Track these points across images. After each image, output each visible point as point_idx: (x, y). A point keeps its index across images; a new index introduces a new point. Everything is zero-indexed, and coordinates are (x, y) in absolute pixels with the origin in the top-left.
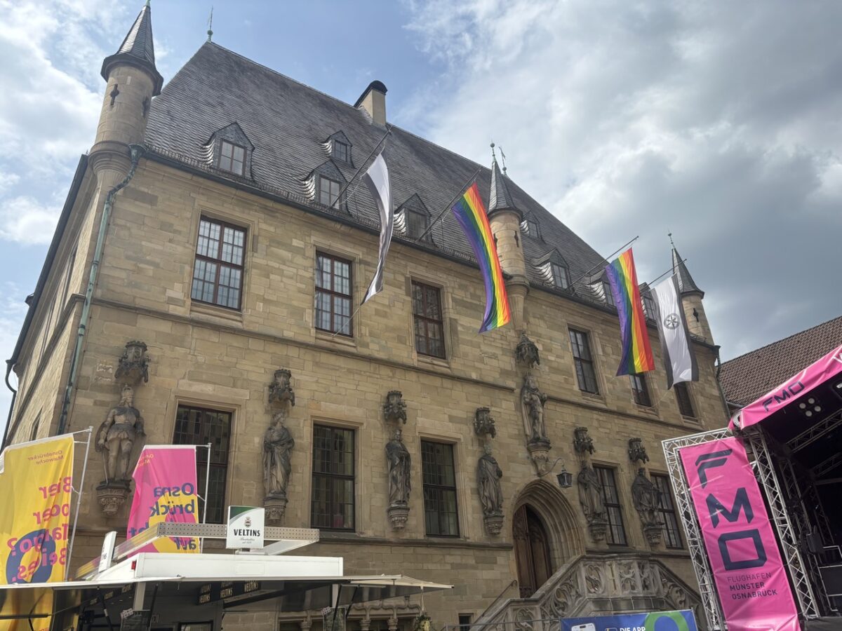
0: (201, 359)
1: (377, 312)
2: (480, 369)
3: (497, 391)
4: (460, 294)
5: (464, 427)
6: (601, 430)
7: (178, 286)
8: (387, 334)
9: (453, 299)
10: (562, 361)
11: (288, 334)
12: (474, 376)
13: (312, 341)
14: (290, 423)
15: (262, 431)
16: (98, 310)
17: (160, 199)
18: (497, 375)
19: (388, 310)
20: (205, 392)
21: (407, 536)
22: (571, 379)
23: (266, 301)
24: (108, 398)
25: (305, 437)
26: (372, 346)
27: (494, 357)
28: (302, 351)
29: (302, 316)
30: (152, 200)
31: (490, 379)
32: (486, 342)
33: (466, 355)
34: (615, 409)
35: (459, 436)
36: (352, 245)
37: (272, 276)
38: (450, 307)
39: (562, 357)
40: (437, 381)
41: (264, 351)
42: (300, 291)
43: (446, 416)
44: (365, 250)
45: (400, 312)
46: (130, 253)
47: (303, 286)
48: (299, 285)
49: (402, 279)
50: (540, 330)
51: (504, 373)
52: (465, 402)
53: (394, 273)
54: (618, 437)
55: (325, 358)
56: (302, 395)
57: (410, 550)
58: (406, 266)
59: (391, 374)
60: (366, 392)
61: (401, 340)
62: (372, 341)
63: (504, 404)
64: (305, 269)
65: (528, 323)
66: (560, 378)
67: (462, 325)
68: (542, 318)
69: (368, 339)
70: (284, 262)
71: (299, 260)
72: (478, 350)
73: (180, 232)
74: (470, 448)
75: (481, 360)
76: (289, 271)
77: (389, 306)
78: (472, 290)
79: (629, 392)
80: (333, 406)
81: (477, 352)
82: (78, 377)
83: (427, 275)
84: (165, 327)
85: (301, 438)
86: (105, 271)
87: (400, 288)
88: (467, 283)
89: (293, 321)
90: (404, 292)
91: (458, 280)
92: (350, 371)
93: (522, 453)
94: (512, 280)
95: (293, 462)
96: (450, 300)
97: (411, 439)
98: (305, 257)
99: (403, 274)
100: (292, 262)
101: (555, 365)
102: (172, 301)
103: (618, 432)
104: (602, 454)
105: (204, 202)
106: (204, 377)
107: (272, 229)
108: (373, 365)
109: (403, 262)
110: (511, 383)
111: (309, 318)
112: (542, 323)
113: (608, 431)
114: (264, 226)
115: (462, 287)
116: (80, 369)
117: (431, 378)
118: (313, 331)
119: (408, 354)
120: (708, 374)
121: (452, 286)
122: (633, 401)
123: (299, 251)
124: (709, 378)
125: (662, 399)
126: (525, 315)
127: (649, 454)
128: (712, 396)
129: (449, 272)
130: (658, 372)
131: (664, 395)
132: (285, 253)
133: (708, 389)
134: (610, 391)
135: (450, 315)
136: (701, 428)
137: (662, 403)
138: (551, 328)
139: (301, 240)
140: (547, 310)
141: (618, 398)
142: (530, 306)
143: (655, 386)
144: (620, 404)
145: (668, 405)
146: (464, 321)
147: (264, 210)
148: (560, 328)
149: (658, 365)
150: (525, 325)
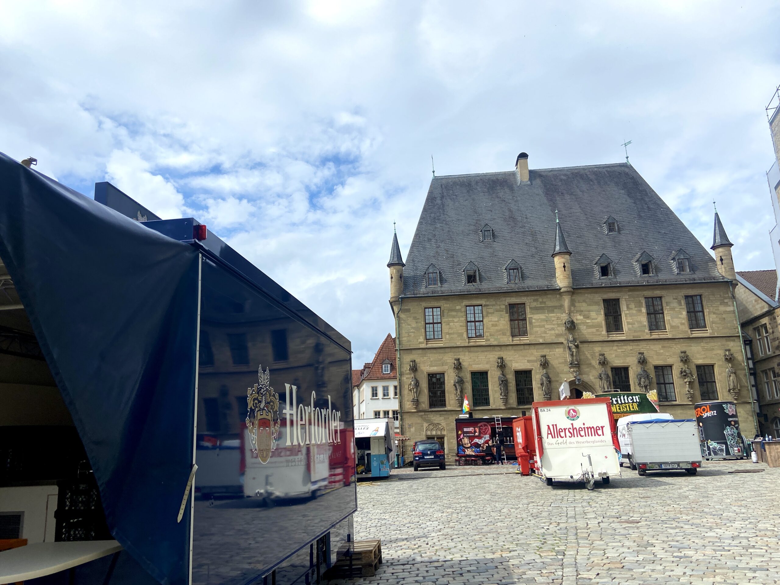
0: (432, 359)
1: (493, 325)
2: (545, 337)
3: (553, 345)
4: (534, 304)
5: (535, 364)
6: (618, 350)
7: (421, 337)
8: (497, 333)
9: (530, 308)
10: (596, 321)
11: (459, 344)
12: (541, 341)
13: (467, 345)
14: (461, 375)
15: (454, 379)
16: (402, 351)
17: (411, 309)
18: (554, 337)
19: (498, 323)
20: (434, 369)
21: (509, 406)
22: (601, 329)
23: (449, 334)
24: (409, 376)
25: (468, 378)
26: (492, 340)
27: (553, 329)
28: (464, 349)
29: (462, 335)
30: (408, 310)
31: (549, 341)
32: (548, 323)
33: (537, 332)
34: (632, 338)
35: (532, 368)
36: (480, 300)
37: (451, 324)
38: (528, 312)
39: (596, 319)
40: (522, 347)
41: (451, 352)
42: (461, 326)
43: (526, 361)
44: (486, 300)
45: (503, 322)
46: (406, 331)
47: (462, 324)
48: (460, 324)
49: (504, 307)
50: (582, 309)
51: (558, 336)
52: (536, 354)
53: (500, 306)
54: (631, 352)
55: (472, 349)
56: (465, 364)
57: (511, 411)
58: (505, 300)
59: (500, 349)
60: (489, 358)
61: (504, 334)
62: (491, 338)
63: (557, 350)
64: (462, 317)
65: (575, 306)
66: (594, 330)
67: (534, 319)
68: (584, 301)
69: (489, 338)
70: (454, 317)
71: (460, 314)
72: (543, 328)
73: (418, 319)
74: (538, 371)
75: (545, 333)
76: (456, 320)
77: (498, 321)
78: (540, 300)
79: (645, 326)
80: (477, 366)
81: (543, 329)
82: (401, 372)
83: (517, 301)
84: (420, 351)
85: (466, 378)
86: (401, 339)
87: (503, 311)
88: (538, 297)
89: (459, 338)
90: (505, 313)
91: (533, 298)
92: (482, 351)
93: (566, 368)
94: (562, 290)
95: (464, 387)
96: (528, 309)
97: (510, 372)
98: (461, 312)
99: (504, 305)
100: (457, 316)
101: (589, 324)
102: (420, 343)
103: (631, 350)
104: (618, 362)
105: (424, 304)
106: (433, 365)
107: (448, 305)
108: (492, 347)
109: (504, 299)
110: (562, 340)
111: (465, 336)
112: (584, 304)
113: (624, 350)
114: (445, 305)
115: (536, 300)
116: (401, 370)
117: (519, 346)
118: (467, 340)
119: (507, 339)
120: (725, 298)
121: (529, 302)
122: (647, 331)
123: (459, 310)
124: (726, 301)
125: (674, 324)
126: (572, 303)
127: (655, 357)
128: (726, 312)
129: (527, 296)
130: (673, 309)
131: (676, 322)
132: (454, 313)
133: (722, 308)
134: (629, 329)
135: (529, 316)
136: (707, 335)
137: (672, 327)
138: (590, 305)
139: (459, 306)
140: (588, 296)
141: (635, 331)
142: (577, 297)
143: (669, 318)
144: (636, 334)
145: (678, 327)
146: (536, 317)
147: (445, 299)
148: (597, 303)
149: (675, 304)
150: (573, 308)
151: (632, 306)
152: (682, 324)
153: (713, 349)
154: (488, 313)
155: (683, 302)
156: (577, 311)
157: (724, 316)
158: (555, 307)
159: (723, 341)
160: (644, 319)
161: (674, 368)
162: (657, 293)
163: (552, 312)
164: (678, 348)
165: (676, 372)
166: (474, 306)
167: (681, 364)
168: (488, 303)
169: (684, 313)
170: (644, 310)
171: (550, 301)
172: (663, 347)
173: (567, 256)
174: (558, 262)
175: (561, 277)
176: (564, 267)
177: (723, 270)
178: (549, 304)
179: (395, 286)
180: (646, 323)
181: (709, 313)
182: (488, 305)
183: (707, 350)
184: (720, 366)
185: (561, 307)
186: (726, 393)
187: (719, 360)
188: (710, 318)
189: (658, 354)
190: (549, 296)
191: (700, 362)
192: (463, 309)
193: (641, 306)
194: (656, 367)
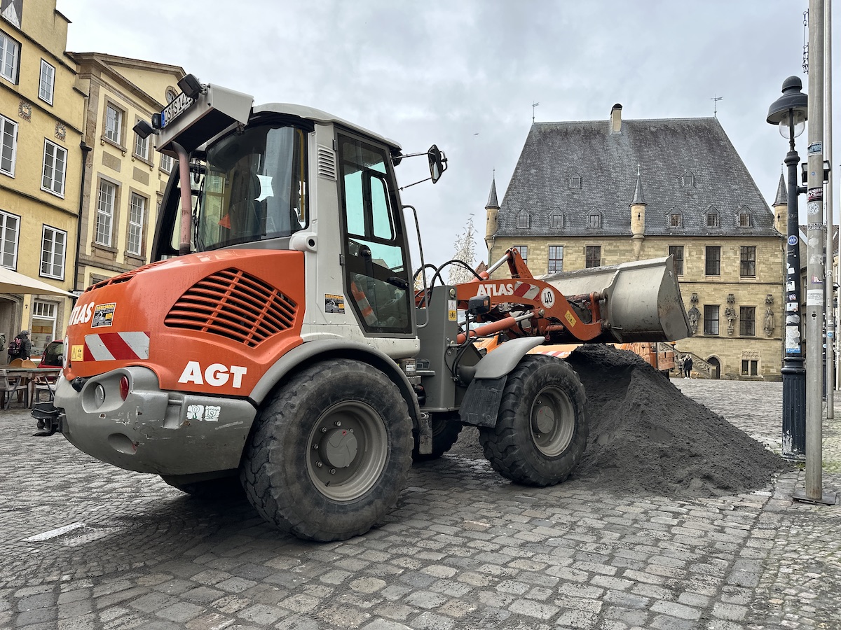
4: (608, 248)
9: (605, 251)
19: (575, 262)
29: (544, 271)
30: (500, 248)
34: (689, 280)
36: (562, 242)
37: (535, 261)
38: (603, 254)
44: (567, 242)
45: (580, 261)
48: (543, 261)
49: (582, 248)
50: (650, 253)
53: (579, 247)
64: (545, 255)
65: (643, 251)
67: (607, 260)
68: (653, 247)
70: (538, 255)
71: (543, 253)
76: (540, 257)
77: (575, 260)
78: (615, 244)
79: (702, 271)
83: (594, 244)
87: (581, 252)
88: (613, 241)
89: (541, 273)
91: (608, 242)
94: (633, 237)
96: (603, 251)
98: (545, 251)
100: (541, 254)
102: (508, 275)
103: (687, 291)
105: (514, 243)
107: (534, 245)
109: (583, 242)
112: (652, 250)
114: (532, 245)
115: (610, 244)
120: (776, 251)
121: (605, 245)
122: (703, 275)
123: (543, 250)
124: (776, 253)
125: (727, 271)
126: (642, 248)
127: (706, 298)
128: (774, 263)
129: (603, 240)
130: (729, 258)
131: (729, 270)
132: (538, 252)
133: (772, 259)
134: (688, 273)
135: (603, 256)
136: (755, 281)
137: (725, 273)
138: (657, 250)
139: (544, 245)
140: (657, 243)
141: (693, 275)
142: (647, 244)
143: (724, 265)
144: (693, 278)
145: (731, 274)
146: (609, 258)
147: (531, 240)
148: (663, 250)
149: (731, 254)
150: (642, 253)
151: (694, 253)
152: (734, 271)
153: (757, 294)
154: (567, 253)
155: (738, 253)
156: (645, 256)
157: (772, 266)
158: (627, 251)
159: (768, 287)
160: (702, 266)
161: (721, 307)
162: (717, 243)
163: (624, 255)
164: (727, 291)
165: (722, 311)
166: (556, 246)
167: (727, 305)
168: (568, 245)
169: (738, 262)
170: (703, 257)
171: (622, 245)
172: (715, 289)
173: (643, 207)
174: (635, 211)
175: (636, 225)
176: (639, 216)
177: (779, 226)
178: (622, 248)
179: (490, 226)
180: (704, 269)
181: (760, 263)
182: (568, 247)
183: (752, 294)
184: (760, 308)
185: (632, 250)
186: (761, 331)
187: (761, 303)
188: (759, 267)
189: (709, 295)
190: (623, 241)
191: (745, 304)
192: (547, 249)
193: (701, 254)
194: (706, 307)
